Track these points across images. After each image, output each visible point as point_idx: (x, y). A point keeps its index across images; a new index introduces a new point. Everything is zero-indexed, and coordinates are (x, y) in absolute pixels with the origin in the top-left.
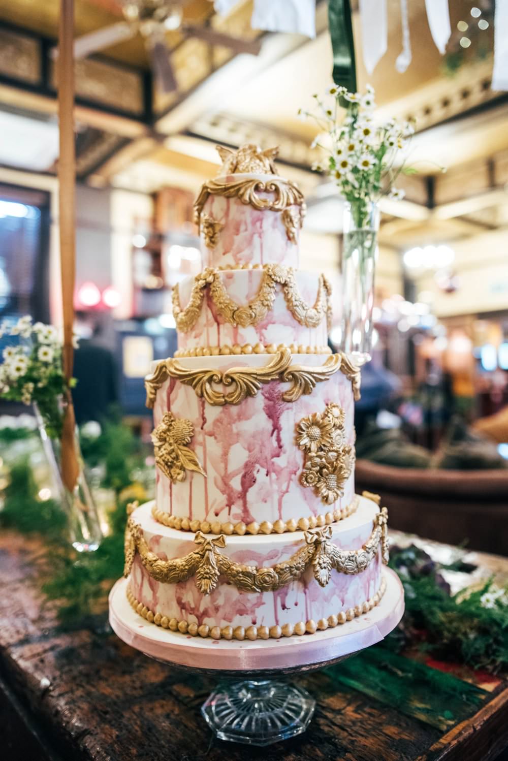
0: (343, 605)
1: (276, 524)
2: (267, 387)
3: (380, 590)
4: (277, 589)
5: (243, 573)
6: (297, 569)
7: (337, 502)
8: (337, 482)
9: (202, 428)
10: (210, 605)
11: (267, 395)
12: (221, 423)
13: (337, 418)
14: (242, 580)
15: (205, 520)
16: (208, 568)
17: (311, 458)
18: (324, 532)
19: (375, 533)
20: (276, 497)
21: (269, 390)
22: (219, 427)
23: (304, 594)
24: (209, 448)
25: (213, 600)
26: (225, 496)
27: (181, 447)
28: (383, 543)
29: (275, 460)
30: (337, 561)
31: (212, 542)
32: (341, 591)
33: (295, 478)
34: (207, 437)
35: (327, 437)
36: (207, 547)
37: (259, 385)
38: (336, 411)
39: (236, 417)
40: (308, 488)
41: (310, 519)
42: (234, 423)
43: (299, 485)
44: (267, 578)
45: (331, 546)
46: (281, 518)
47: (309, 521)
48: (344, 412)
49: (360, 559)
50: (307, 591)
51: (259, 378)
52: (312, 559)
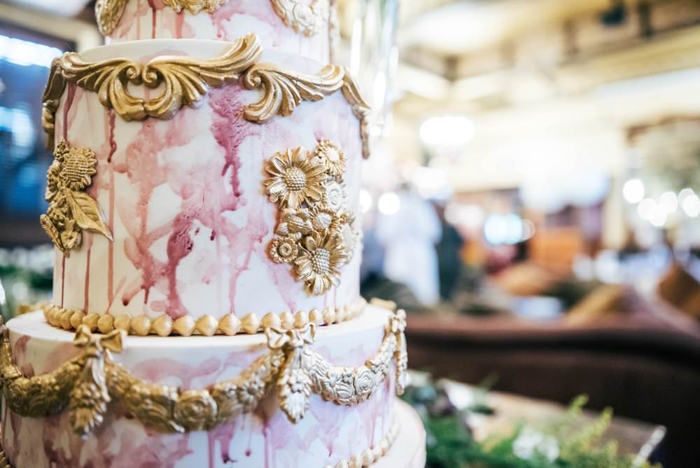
0: (330, 455)
1: (224, 319)
2: (218, 94)
3: (390, 431)
4: (214, 427)
5: (152, 398)
6: (251, 391)
7: (330, 293)
8: (330, 261)
9: (109, 160)
10: (96, 455)
11: (217, 107)
12: (140, 150)
13: (333, 163)
14: (152, 410)
15: (107, 313)
16: (90, 389)
17: (286, 218)
18: (301, 333)
19: (386, 344)
20: (226, 275)
21: (223, 99)
22: (136, 158)
23: (261, 437)
24: (118, 193)
25: (102, 446)
26: (140, 272)
27: (77, 194)
28: (398, 360)
29: (227, 214)
30: (322, 383)
31: (101, 343)
32: (328, 432)
33: (261, 247)
34: (117, 175)
35: (316, 186)
36: (90, 350)
37: (205, 88)
38: (333, 155)
39: (163, 140)
40: (280, 265)
41: (283, 316)
42: (160, 150)
43: (267, 260)
44: (195, 408)
45: (311, 357)
46: (232, 311)
47: (281, 319)
48: (344, 157)
49: (360, 382)
50: (268, 431)
51: (203, 73)
52: (276, 376)
